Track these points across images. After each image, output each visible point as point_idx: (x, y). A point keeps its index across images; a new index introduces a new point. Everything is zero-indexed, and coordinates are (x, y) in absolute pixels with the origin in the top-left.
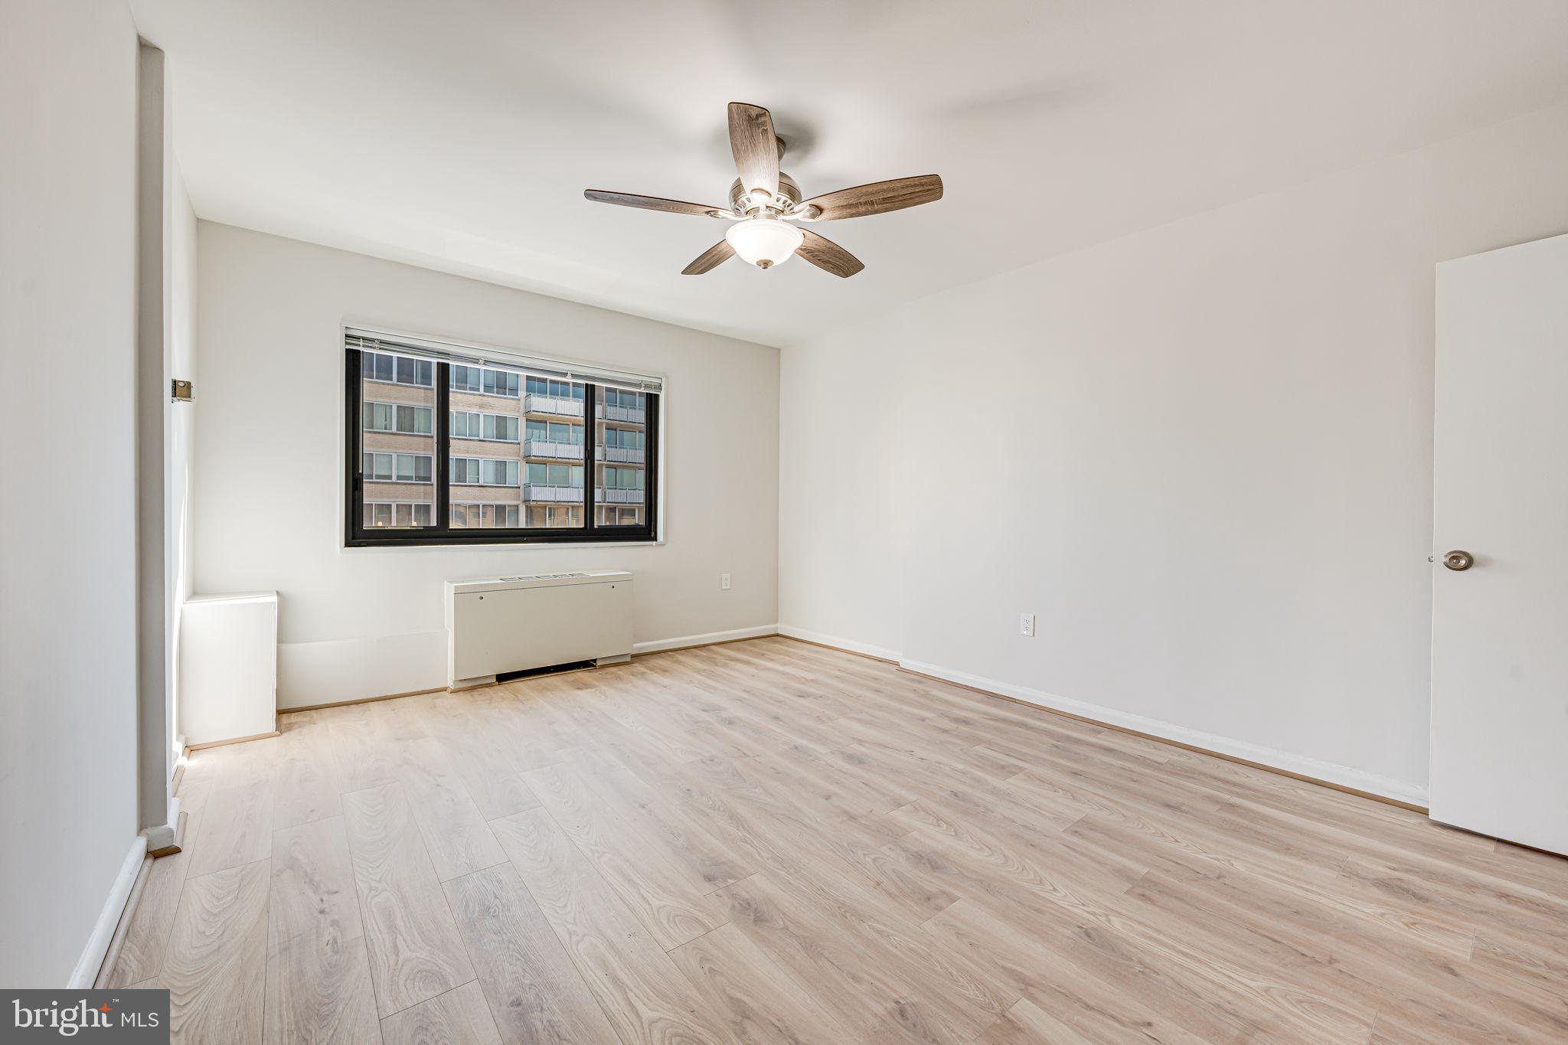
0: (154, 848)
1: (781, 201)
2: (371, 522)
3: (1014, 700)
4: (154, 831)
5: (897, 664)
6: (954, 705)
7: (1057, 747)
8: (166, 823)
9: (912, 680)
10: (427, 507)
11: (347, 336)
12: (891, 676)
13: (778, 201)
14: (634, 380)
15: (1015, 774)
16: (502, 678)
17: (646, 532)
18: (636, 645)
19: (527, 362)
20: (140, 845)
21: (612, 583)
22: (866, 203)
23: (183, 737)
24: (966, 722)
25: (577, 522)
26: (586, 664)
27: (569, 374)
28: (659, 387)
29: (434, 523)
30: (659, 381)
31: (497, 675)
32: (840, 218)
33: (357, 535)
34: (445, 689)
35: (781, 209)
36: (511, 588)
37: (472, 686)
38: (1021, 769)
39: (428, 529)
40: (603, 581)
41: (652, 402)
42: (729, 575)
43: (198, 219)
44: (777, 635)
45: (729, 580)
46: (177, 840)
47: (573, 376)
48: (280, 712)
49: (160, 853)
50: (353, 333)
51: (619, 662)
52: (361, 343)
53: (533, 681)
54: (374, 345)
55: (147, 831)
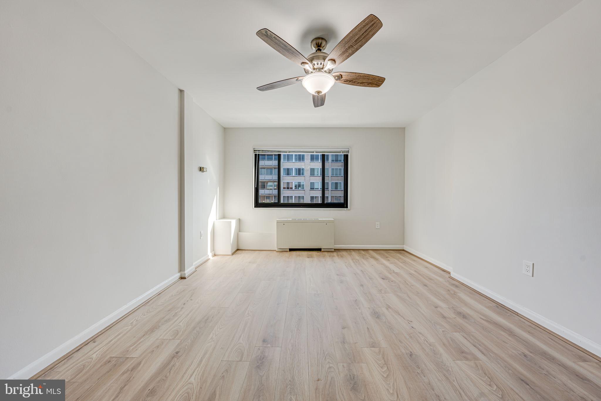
0: (182, 276)
1: (319, 64)
3: (517, 314)
4: (182, 273)
5: (449, 273)
6: (466, 304)
7: (525, 356)
8: (185, 271)
9: (453, 285)
11: (254, 150)
12: (441, 279)
13: (318, 64)
14: (338, 151)
15: (467, 359)
16: (291, 250)
17: (344, 205)
18: (335, 246)
19: (302, 150)
20: (178, 275)
21: (326, 222)
22: (349, 48)
23: (213, 252)
24: (464, 316)
25: (320, 201)
26: (319, 250)
27: (315, 152)
28: (348, 152)
29: (277, 201)
30: (348, 149)
31: (289, 249)
32: (344, 60)
33: (258, 205)
34: (275, 251)
35: (322, 67)
36: (295, 222)
37: (283, 251)
38: (476, 358)
39: (275, 203)
40: (324, 222)
41: (346, 157)
42: (379, 223)
43: (225, 128)
44: (403, 250)
45: (379, 225)
46: (186, 276)
47: (316, 152)
48: (238, 250)
49: (182, 278)
50: (255, 149)
51: (329, 251)
52: (257, 152)
53: (299, 252)
54: (261, 152)
55: (181, 272)
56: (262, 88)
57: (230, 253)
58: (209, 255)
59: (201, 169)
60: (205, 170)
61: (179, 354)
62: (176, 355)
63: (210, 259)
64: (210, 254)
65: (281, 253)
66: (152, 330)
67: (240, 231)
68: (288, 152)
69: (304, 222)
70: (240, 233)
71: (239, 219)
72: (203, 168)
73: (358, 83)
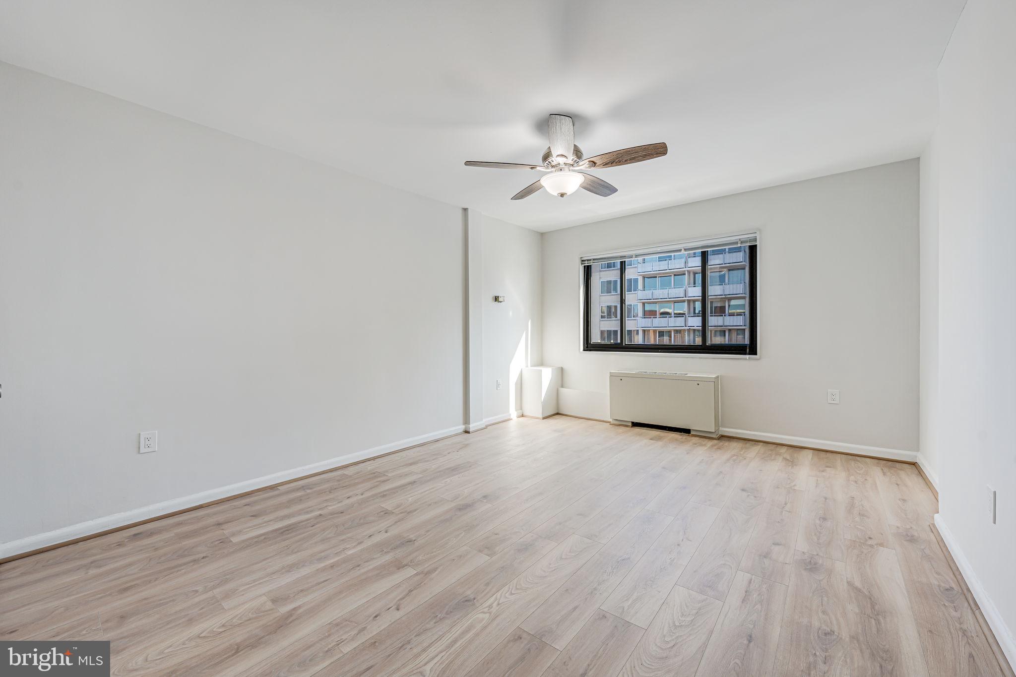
0: (467, 430)
2: (596, 339)
8: (470, 426)
10: (617, 331)
11: (582, 261)
14: (734, 240)
16: (635, 425)
17: (751, 348)
19: (659, 249)
20: (462, 428)
21: (698, 381)
25: (698, 341)
26: (687, 431)
27: (683, 250)
28: (755, 240)
29: (619, 341)
30: (756, 236)
31: (633, 422)
33: (589, 346)
34: (609, 422)
37: (620, 424)
39: (616, 344)
40: (693, 379)
41: (753, 250)
43: (541, 234)
45: (837, 396)
46: (471, 430)
47: (685, 250)
48: (558, 414)
49: (467, 432)
50: (583, 259)
51: (705, 436)
52: (586, 262)
53: (648, 431)
54: (591, 262)
55: (466, 425)
56: (517, 197)
57: (541, 416)
58: (510, 415)
59: (496, 299)
60: (500, 299)
61: (415, 483)
62: (412, 483)
63: (512, 419)
64: (513, 413)
65: (618, 427)
66: (411, 464)
67: (562, 386)
68: (634, 256)
69: (662, 378)
70: (563, 390)
71: (562, 368)
72: (498, 297)
73: (625, 161)
